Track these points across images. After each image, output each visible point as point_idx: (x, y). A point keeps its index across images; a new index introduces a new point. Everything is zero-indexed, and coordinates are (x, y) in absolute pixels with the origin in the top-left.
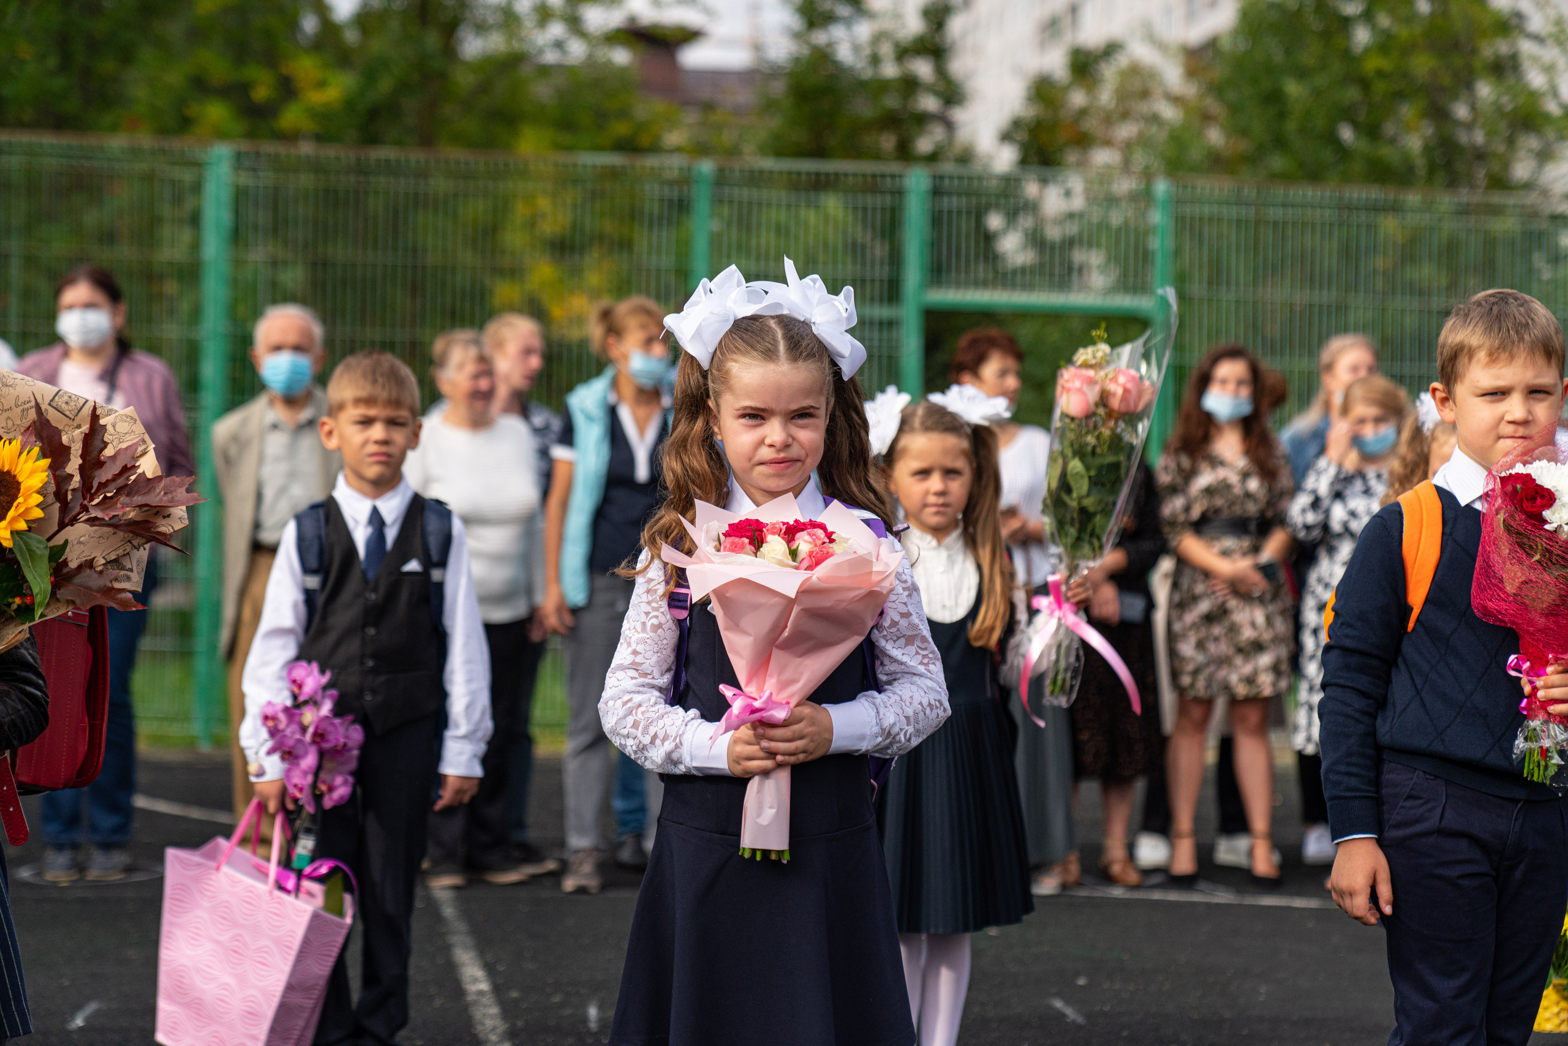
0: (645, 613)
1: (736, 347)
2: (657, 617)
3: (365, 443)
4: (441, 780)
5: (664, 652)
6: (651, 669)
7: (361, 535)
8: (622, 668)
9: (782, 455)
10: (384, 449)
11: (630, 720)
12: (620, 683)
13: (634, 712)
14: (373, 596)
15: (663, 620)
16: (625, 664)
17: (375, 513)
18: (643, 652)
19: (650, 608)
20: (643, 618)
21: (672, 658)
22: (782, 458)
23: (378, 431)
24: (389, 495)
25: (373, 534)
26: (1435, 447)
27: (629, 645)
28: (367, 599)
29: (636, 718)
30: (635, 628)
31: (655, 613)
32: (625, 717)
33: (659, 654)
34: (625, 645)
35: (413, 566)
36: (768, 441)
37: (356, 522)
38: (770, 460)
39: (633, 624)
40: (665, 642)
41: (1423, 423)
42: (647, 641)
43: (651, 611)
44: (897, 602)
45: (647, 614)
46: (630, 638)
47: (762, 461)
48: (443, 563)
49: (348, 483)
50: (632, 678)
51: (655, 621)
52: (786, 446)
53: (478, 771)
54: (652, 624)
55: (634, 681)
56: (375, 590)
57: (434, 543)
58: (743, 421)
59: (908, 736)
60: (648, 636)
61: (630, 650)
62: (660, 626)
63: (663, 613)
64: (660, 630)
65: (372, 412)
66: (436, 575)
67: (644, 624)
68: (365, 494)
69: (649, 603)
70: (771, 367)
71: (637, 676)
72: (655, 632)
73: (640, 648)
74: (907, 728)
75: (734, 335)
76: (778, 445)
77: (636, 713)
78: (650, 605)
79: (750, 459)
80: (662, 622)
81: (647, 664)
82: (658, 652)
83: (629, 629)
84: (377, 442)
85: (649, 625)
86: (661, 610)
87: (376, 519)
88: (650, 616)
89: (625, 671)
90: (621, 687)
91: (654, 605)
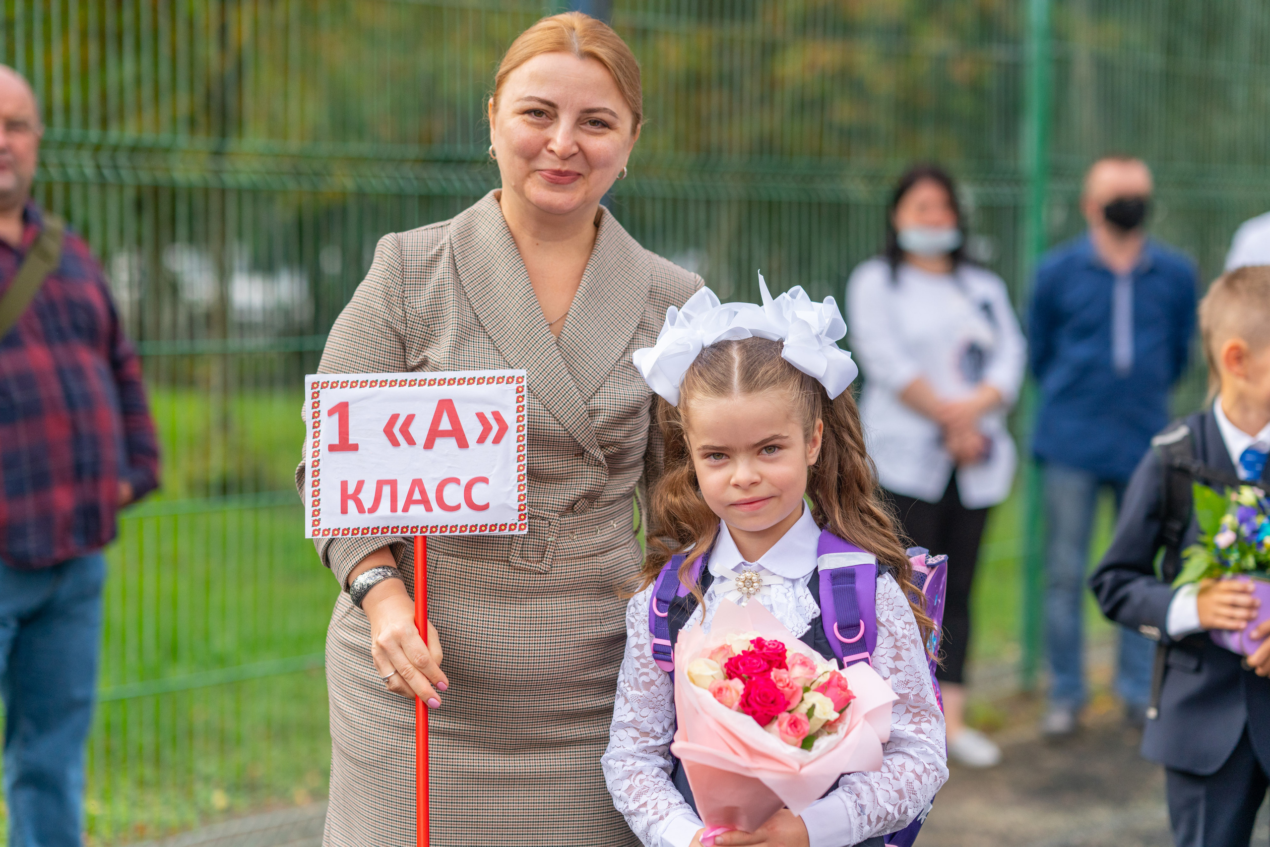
0: (637, 670)
5: (662, 708)
6: (651, 727)
8: (623, 726)
9: (751, 494)
11: (627, 783)
12: (621, 743)
13: (633, 777)
15: (654, 676)
16: (625, 722)
18: (640, 711)
19: (639, 664)
20: (635, 674)
22: (750, 499)
27: (625, 700)
30: (628, 681)
31: (645, 670)
32: (622, 779)
33: (656, 711)
34: (622, 699)
36: (734, 481)
38: (738, 501)
39: (627, 677)
40: (659, 698)
42: (643, 699)
43: (639, 667)
44: (886, 656)
46: (626, 693)
47: (733, 502)
50: (634, 739)
51: (646, 678)
52: (753, 484)
54: (643, 682)
55: (636, 745)
58: (707, 461)
59: (903, 810)
60: (641, 694)
61: (628, 706)
62: (652, 683)
63: (653, 670)
64: (653, 688)
67: (638, 680)
69: (639, 660)
70: (724, 401)
72: (649, 689)
73: (636, 706)
74: (900, 802)
77: (634, 779)
80: (653, 679)
81: (646, 722)
82: (654, 709)
83: (624, 681)
85: (641, 681)
86: (651, 667)
88: (640, 672)
89: (626, 729)
90: (624, 748)
91: (642, 661)
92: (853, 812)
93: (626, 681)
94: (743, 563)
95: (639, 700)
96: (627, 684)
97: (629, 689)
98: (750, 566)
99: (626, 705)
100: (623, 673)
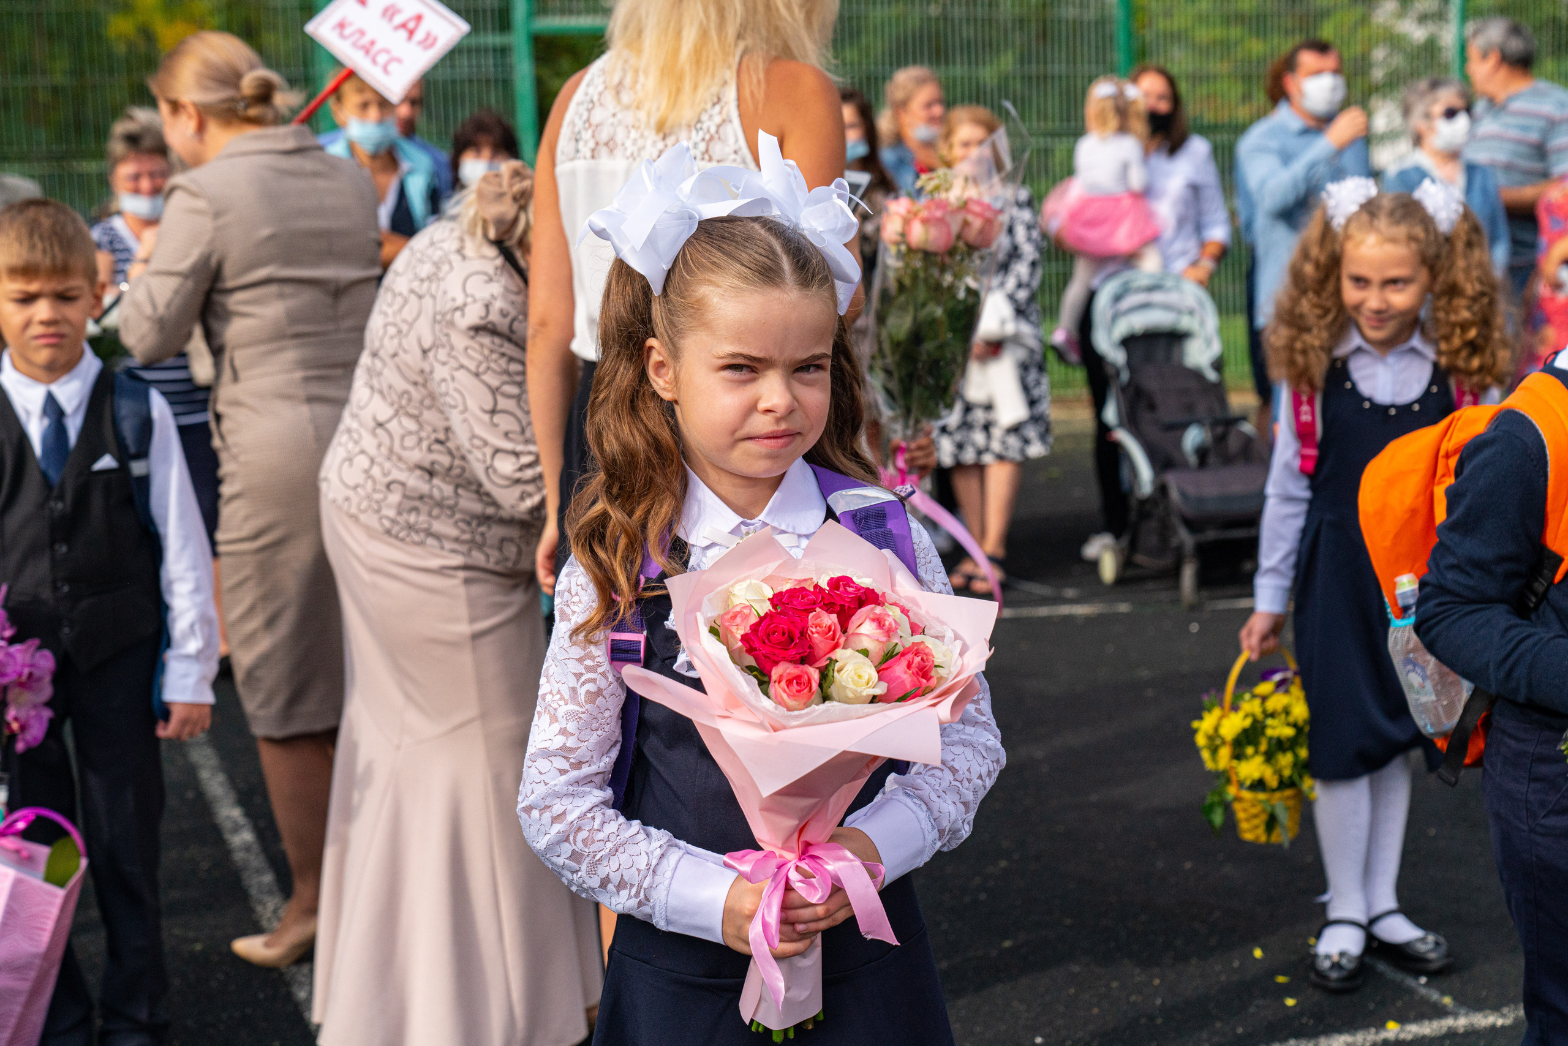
0: (575, 674)
1: (714, 263)
2: (594, 681)
3: (27, 324)
4: (165, 712)
5: (607, 728)
6: (590, 754)
7: (36, 429)
8: (547, 754)
9: (783, 426)
10: (52, 330)
12: (543, 777)
13: (571, 837)
14: (60, 506)
15: (603, 683)
16: (548, 749)
17: (51, 400)
18: (577, 732)
19: (582, 667)
20: (572, 681)
21: (618, 731)
22: (782, 430)
23: (42, 310)
24: (64, 378)
25: (50, 426)
26: (1349, 247)
27: (554, 719)
28: (51, 510)
29: (574, 847)
30: (559, 692)
31: (591, 675)
33: (599, 732)
34: (546, 718)
35: (107, 462)
36: (762, 405)
37: (28, 413)
38: (765, 433)
39: (556, 686)
40: (607, 714)
41: (1332, 218)
42: (582, 716)
43: (583, 671)
45: (578, 676)
46: (556, 709)
47: (753, 435)
48: (143, 453)
49: (15, 367)
50: (562, 772)
51: (591, 687)
52: (790, 412)
53: (209, 698)
54: (588, 692)
55: (563, 778)
56: (61, 497)
57: (128, 429)
58: (727, 374)
60: (583, 710)
61: (556, 727)
62: (599, 692)
63: (603, 674)
65: (34, 287)
66: (137, 468)
67: (574, 690)
68: (36, 379)
69: (580, 660)
70: (775, 294)
71: (568, 768)
72: (593, 702)
73: (571, 727)
75: (704, 245)
76: (781, 411)
77: (575, 841)
78: (582, 664)
79: (734, 432)
80: (602, 687)
81: (584, 748)
82: (597, 730)
83: (551, 692)
84: (42, 323)
85: (582, 691)
86: (601, 670)
87: (53, 408)
88: (583, 679)
89: (550, 758)
90: (546, 784)
91: (589, 662)
92: (927, 825)
93: (554, 692)
94: (742, 523)
95: (580, 718)
96: (558, 697)
97: (562, 703)
98: (753, 525)
99: (552, 726)
100: (548, 682)
